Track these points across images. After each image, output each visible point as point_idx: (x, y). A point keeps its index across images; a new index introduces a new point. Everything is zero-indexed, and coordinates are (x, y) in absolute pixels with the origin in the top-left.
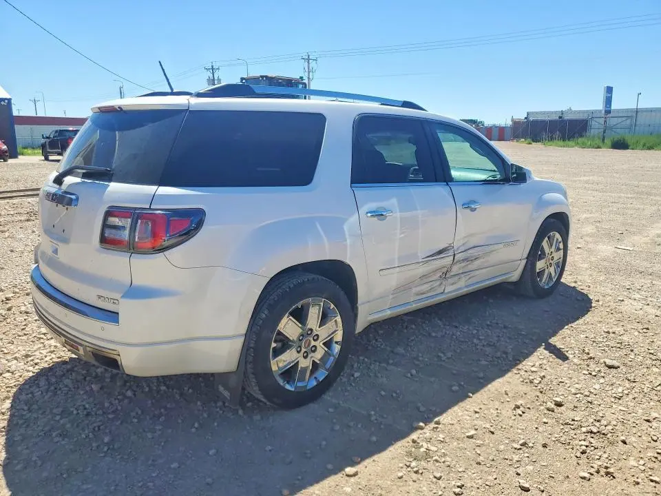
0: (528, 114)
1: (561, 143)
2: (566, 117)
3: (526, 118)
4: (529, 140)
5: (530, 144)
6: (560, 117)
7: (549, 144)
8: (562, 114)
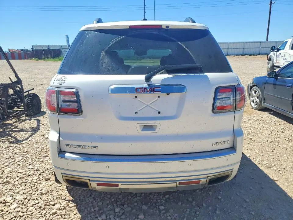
0: (32, 46)
1: (52, 59)
2: (51, 48)
3: (32, 48)
4: (37, 59)
5: (38, 60)
6: (48, 48)
7: (46, 60)
8: (49, 46)
